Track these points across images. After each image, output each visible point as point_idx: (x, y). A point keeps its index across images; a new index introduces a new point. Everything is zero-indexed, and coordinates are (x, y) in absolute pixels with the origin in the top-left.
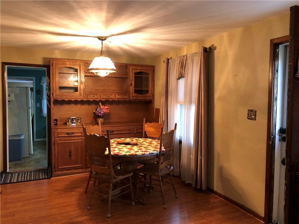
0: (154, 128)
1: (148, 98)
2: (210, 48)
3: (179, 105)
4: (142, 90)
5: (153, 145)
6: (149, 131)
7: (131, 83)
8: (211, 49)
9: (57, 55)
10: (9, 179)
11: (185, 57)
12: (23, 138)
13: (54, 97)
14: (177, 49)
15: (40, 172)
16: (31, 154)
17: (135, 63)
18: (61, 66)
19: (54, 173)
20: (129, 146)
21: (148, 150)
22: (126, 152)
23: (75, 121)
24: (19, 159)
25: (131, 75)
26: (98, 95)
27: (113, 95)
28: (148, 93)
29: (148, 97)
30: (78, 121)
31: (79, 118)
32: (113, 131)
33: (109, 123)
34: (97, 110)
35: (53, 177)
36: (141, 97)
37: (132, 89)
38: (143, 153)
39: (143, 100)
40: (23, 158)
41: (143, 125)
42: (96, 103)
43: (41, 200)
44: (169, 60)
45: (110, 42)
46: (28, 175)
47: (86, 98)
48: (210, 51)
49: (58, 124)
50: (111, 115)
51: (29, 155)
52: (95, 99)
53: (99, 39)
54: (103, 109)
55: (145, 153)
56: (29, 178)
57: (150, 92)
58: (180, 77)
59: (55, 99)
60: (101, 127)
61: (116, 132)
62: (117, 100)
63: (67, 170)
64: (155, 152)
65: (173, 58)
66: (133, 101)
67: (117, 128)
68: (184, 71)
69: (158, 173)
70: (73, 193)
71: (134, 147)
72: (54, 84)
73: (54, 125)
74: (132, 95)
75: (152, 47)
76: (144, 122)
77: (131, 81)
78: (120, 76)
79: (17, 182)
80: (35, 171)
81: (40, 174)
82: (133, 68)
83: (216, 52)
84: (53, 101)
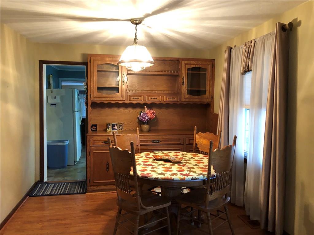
0: (208, 140)
1: (205, 101)
2: (291, 24)
3: (244, 109)
4: (200, 90)
5: (202, 165)
6: (202, 143)
7: (183, 82)
8: (293, 26)
9: (98, 50)
10: (43, 190)
11: (253, 42)
12: (68, 144)
13: (92, 99)
14: (242, 33)
15: (77, 184)
16: (77, 162)
17: (190, 56)
18: (100, 63)
19: (90, 188)
20: (168, 165)
21: (191, 174)
22: (160, 174)
23: (116, 127)
24: (63, 167)
25: (183, 71)
26: (143, 96)
27: (161, 96)
28: (206, 94)
29: (205, 99)
30: (119, 128)
31: (121, 123)
32: (159, 141)
33: (156, 131)
34: (141, 114)
35: (87, 193)
36: (196, 99)
37: (184, 89)
38: (182, 177)
39: (199, 103)
40: (67, 165)
41: (193, 135)
42: (140, 106)
43: (64, 222)
44: (232, 50)
45: (149, 27)
46: (64, 187)
47: (129, 100)
48: (291, 29)
49: (97, 130)
50: (159, 121)
51: (75, 163)
52: (139, 102)
53: (132, 22)
54: (148, 113)
55: (185, 178)
56: (63, 192)
57: (207, 93)
58: (246, 70)
59: (93, 101)
60: (140, 135)
61: (163, 142)
62: (165, 103)
63: (105, 185)
64: (201, 177)
65: (237, 46)
66: (186, 104)
67: (164, 137)
68: (252, 62)
69: (206, 207)
70: (102, 216)
71: (174, 165)
72: (91, 84)
73: (91, 131)
74: (185, 96)
75: (207, 33)
76: (195, 131)
77: (183, 79)
78: (170, 73)
79: (50, 195)
80: (72, 183)
81: (77, 187)
82: (185, 63)
83: (300, 30)
84: (91, 104)
